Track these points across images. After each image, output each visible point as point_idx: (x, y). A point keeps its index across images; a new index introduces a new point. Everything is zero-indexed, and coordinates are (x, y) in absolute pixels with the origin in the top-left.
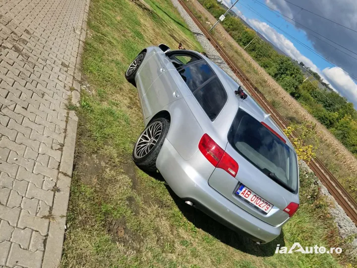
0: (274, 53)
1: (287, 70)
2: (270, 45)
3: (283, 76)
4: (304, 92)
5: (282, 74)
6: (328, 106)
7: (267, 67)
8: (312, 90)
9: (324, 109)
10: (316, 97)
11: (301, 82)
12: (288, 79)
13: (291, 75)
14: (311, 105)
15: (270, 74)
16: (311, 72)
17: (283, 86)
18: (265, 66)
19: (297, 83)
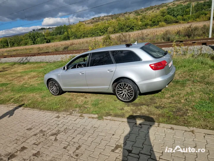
0: (22, 36)
1: (34, 37)
2: (16, 36)
3: (36, 40)
4: (49, 38)
5: (35, 40)
6: (60, 33)
7: (27, 44)
8: (49, 34)
9: (61, 36)
10: (54, 35)
11: (44, 36)
12: (39, 39)
13: (38, 37)
14: (56, 39)
15: (32, 45)
16: (40, 29)
17: (41, 43)
18: (26, 44)
19: (43, 38)
